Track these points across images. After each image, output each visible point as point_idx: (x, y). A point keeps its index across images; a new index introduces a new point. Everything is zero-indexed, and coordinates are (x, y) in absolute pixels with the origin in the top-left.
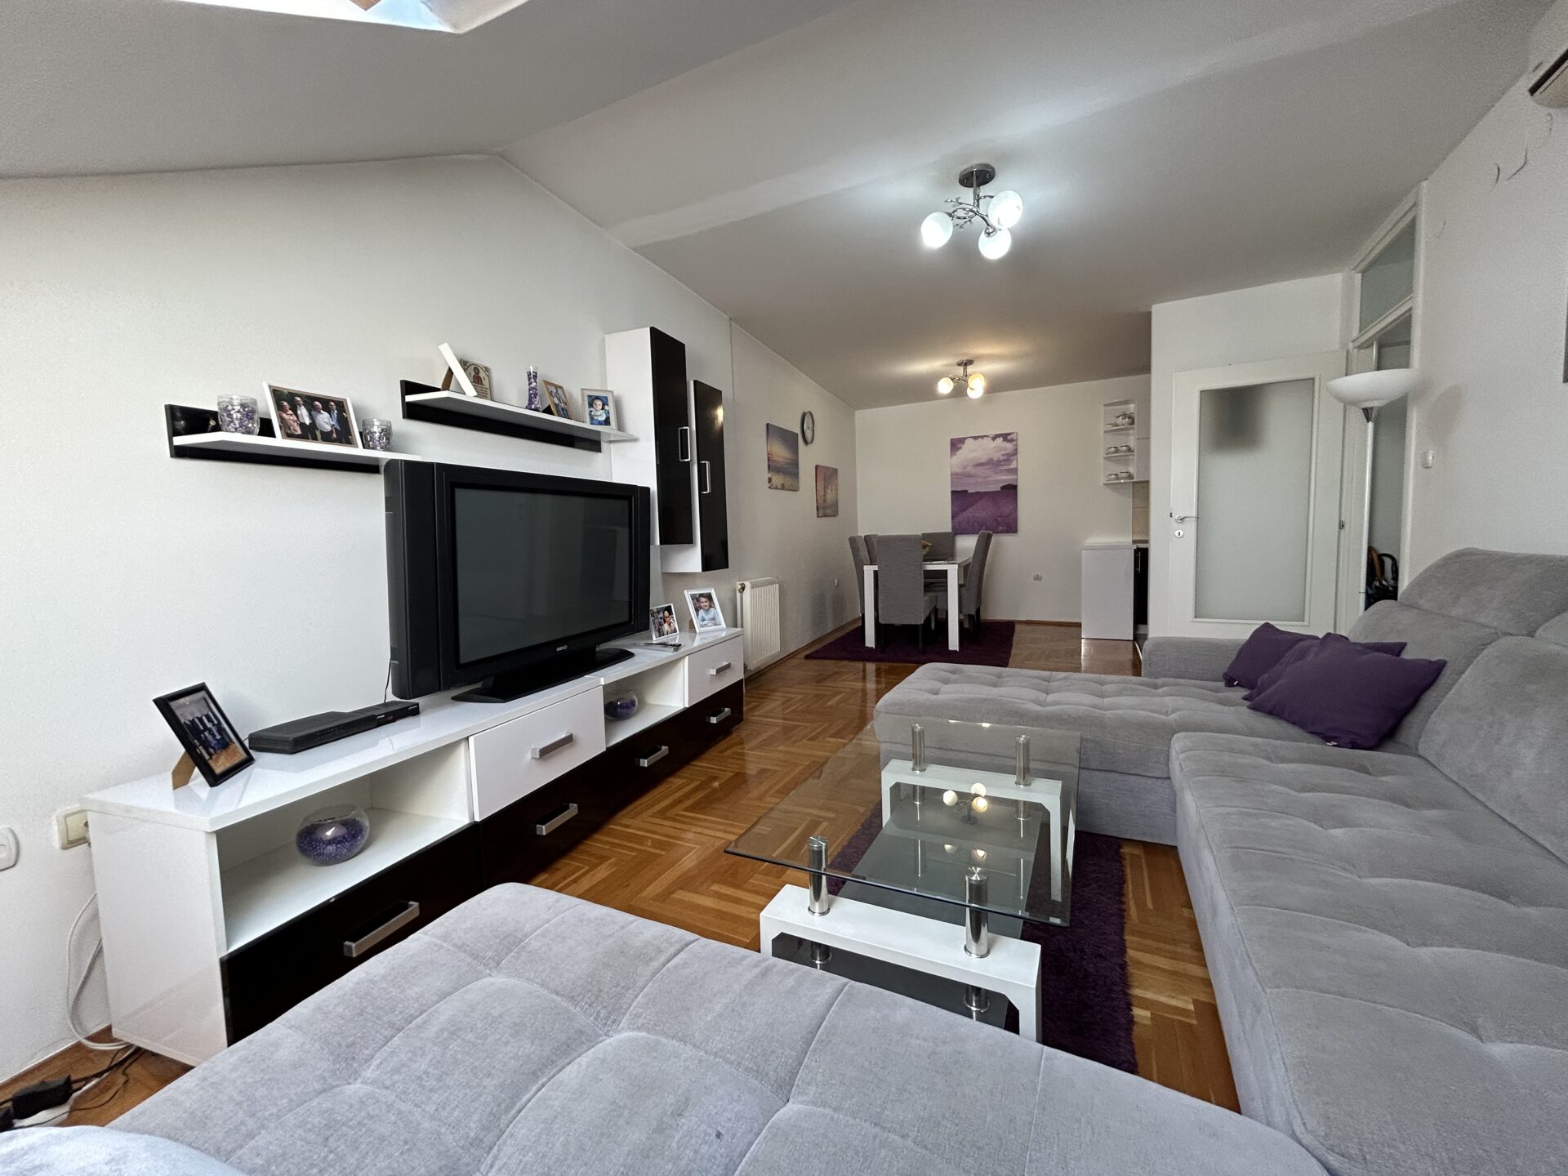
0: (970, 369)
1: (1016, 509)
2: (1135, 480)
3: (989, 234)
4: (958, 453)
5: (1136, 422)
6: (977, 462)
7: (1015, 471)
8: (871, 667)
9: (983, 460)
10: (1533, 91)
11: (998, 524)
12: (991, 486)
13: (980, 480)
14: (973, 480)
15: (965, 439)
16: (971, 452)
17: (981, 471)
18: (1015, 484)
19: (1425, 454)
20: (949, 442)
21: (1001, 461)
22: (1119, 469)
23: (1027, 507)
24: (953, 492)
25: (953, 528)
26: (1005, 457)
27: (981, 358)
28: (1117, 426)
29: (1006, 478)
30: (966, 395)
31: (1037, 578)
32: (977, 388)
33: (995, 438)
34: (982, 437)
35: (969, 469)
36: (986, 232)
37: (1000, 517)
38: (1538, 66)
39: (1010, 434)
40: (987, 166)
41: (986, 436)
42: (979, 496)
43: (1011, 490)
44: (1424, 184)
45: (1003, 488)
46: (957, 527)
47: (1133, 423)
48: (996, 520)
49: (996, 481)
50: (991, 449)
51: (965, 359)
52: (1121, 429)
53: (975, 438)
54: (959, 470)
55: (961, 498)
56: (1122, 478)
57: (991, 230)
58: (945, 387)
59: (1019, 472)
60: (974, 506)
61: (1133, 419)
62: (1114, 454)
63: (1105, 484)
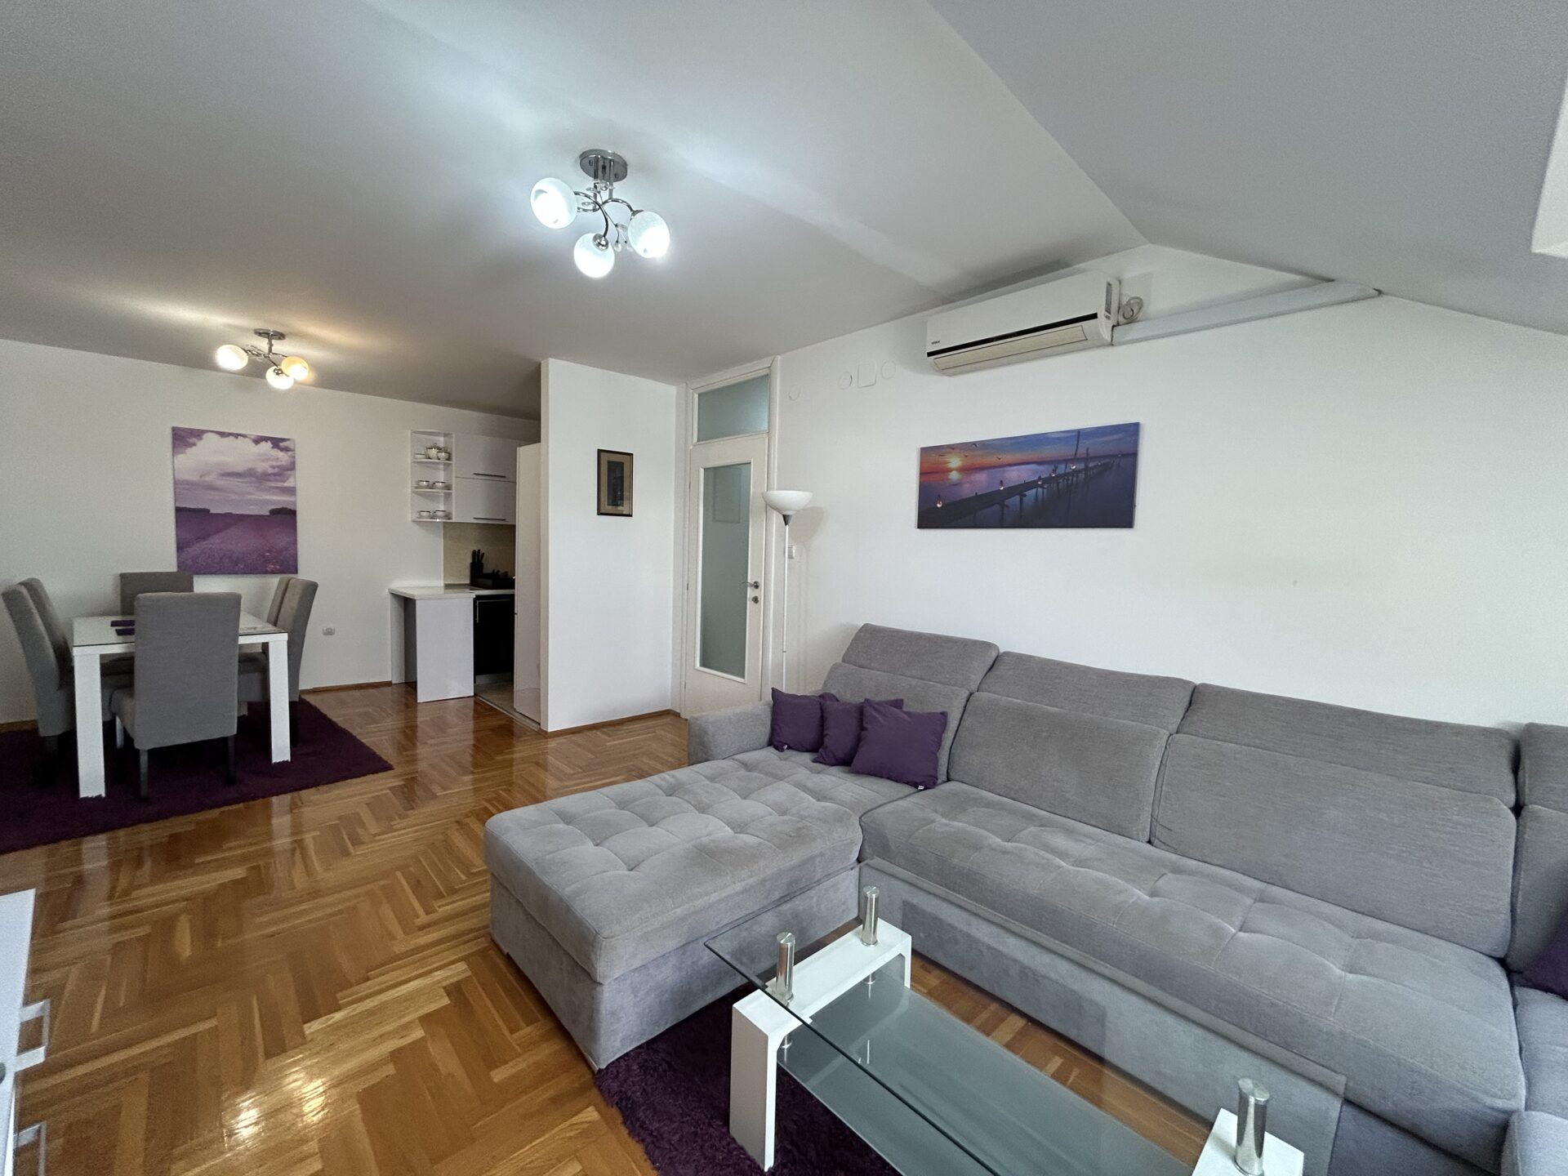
5: (454, 458)
10: (930, 354)
18: (292, 507)
20: (170, 432)
22: (432, 506)
23: (312, 541)
28: (430, 458)
32: (289, 375)
38: (936, 342)
44: (779, 357)
45: (273, 512)
51: (272, 329)
52: (434, 463)
56: (438, 517)
58: (230, 359)
59: (298, 491)
60: (222, 534)
61: (450, 454)
62: (426, 489)
63: (414, 521)
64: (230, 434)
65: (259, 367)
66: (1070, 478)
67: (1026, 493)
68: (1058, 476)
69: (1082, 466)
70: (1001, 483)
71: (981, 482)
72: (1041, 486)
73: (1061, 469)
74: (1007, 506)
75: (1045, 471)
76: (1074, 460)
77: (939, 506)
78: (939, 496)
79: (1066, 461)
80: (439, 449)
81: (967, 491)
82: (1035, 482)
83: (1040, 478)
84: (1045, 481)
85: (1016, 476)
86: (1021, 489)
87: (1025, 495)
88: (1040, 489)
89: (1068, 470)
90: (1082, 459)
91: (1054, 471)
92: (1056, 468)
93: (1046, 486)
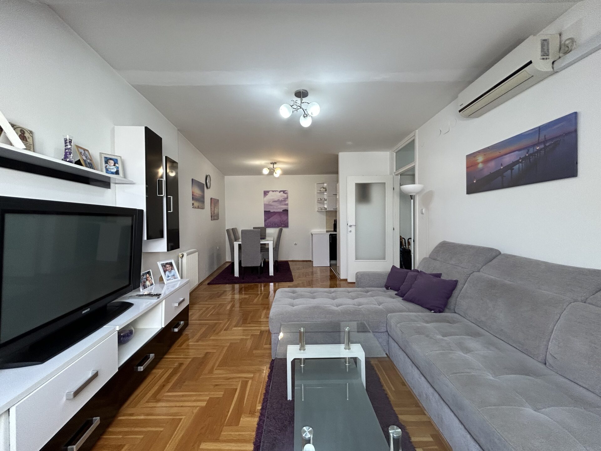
0: (275, 166)
1: (288, 219)
2: (327, 210)
3: (305, 117)
4: (267, 196)
5: (327, 190)
6: (274, 200)
7: (287, 205)
8: (237, 286)
9: (276, 200)
10: (460, 111)
11: (282, 224)
12: (279, 210)
13: (275, 207)
14: (272, 207)
15: (270, 191)
16: (271, 196)
17: (274, 204)
18: (287, 209)
19: (422, 210)
20: (263, 192)
21: (282, 201)
22: (322, 206)
23: (292, 218)
24: (265, 211)
25: (265, 225)
26: (284, 199)
27: (279, 162)
28: (321, 191)
29: (284, 207)
30: (273, 175)
31: (296, 244)
32: (278, 173)
33: (280, 192)
34: (276, 191)
35: (270, 203)
36: (303, 116)
37: (282, 221)
38: (462, 105)
39: (285, 191)
40: (306, 91)
41: (277, 191)
42: (275, 213)
43: (286, 211)
44: (417, 130)
45: (283, 211)
46: (266, 225)
47: (326, 191)
48: (281, 222)
49: (280, 208)
50: (278, 196)
51: (274, 162)
52: (322, 192)
53: (273, 191)
54: (267, 203)
55: (267, 214)
56: (323, 209)
57: (306, 116)
58: (266, 171)
59: (289, 205)
60: (273, 217)
61: (326, 189)
62: (321, 201)
63: (317, 211)
64: (274, 191)
65: (272, 172)
66: (536, 154)
67: (514, 167)
68: (531, 155)
69: (542, 146)
70: (502, 165)
71: (493, 166)
72: (520, 162)
73: (531, 151)
74: (505, 176)
75: (523, 154)
76: (538, 144)
77: (475, 182)
78: (474, 177)
79: (534, 145)
80: (323, 188)
81: (486, 172)
82: (518, 160)
83: (520, 158)
84: (523, 159)
85: (508, 160)
86: (510, 167)
87: (513, 169)
88: (520, 164)
89: (535, 150)
90: (542, 142)
91: (527, 153)
92: (528, 151)
93: (523, 162)
